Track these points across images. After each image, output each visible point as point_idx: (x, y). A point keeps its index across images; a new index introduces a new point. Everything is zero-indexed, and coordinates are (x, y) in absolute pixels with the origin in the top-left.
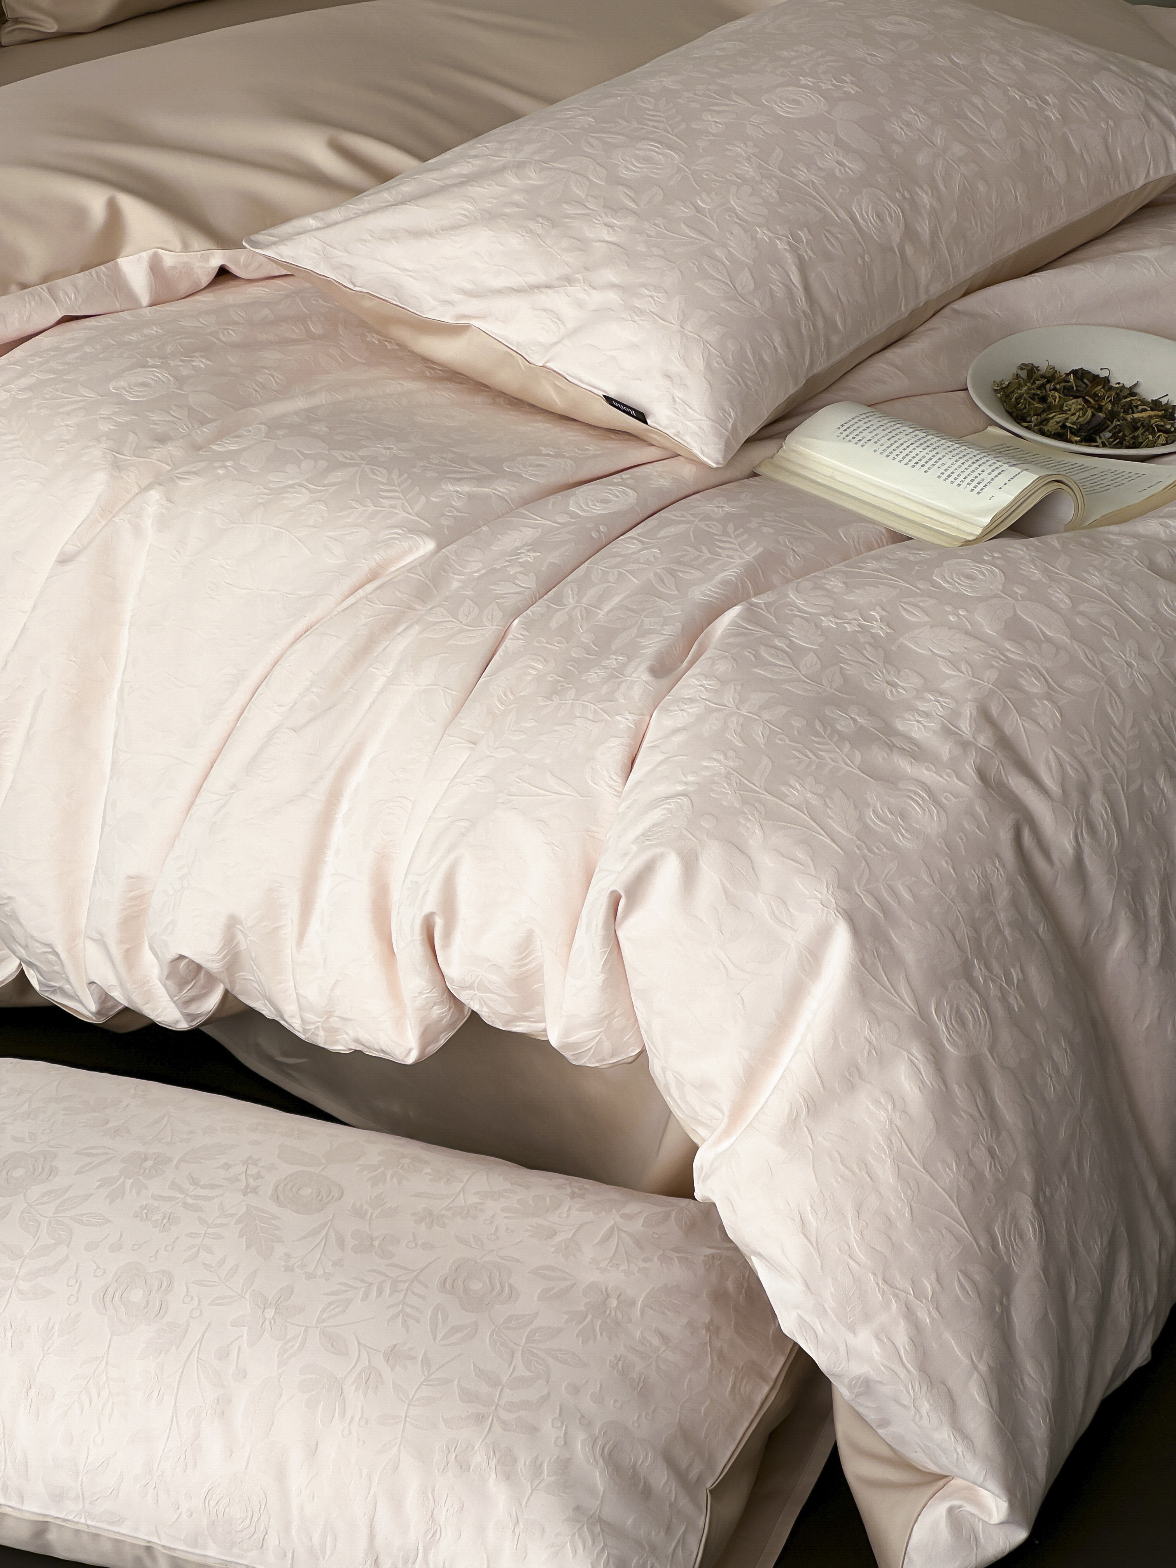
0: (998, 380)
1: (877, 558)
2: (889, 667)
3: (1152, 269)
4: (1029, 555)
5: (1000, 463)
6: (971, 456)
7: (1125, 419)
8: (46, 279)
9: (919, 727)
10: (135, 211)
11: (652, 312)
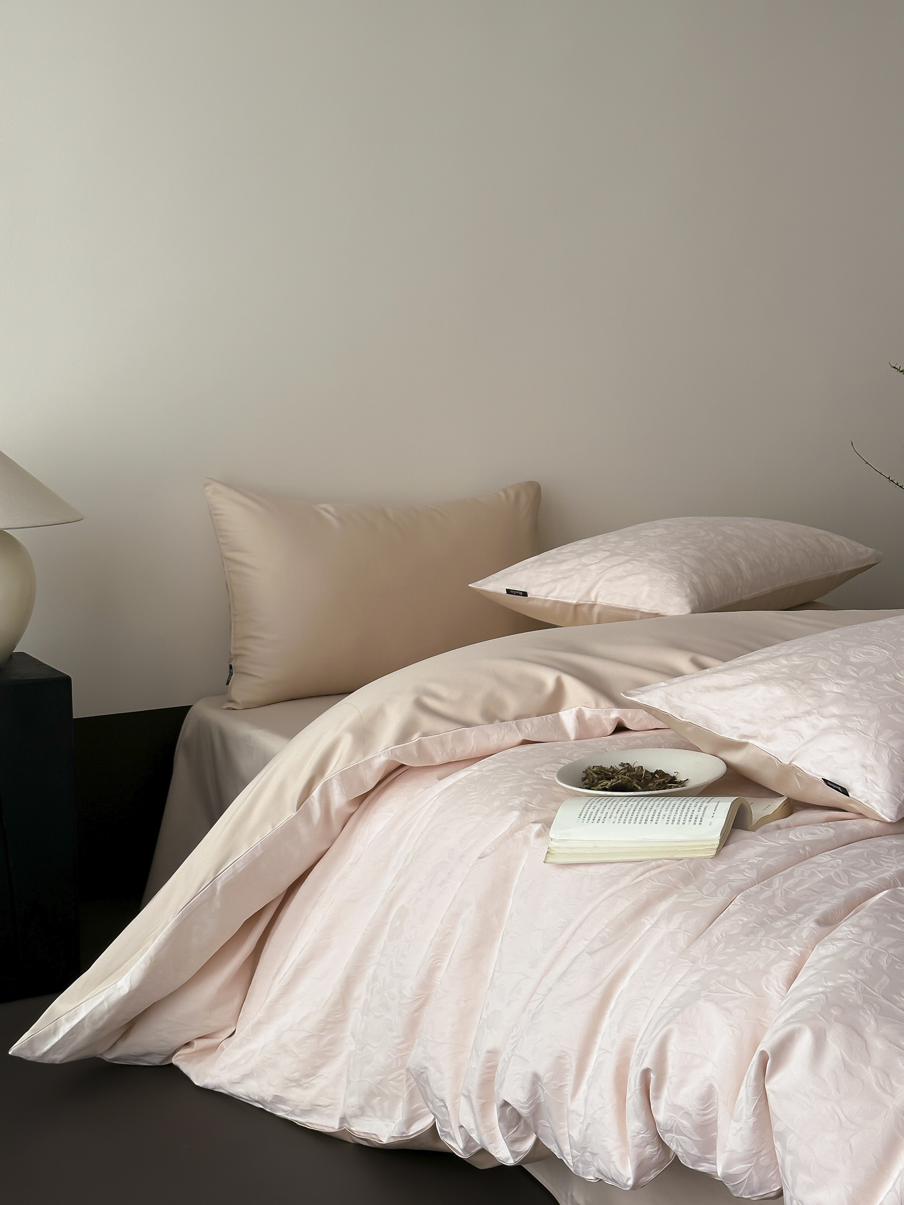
8: (517, 718)
10: (571, 685)
11: (858, 730)
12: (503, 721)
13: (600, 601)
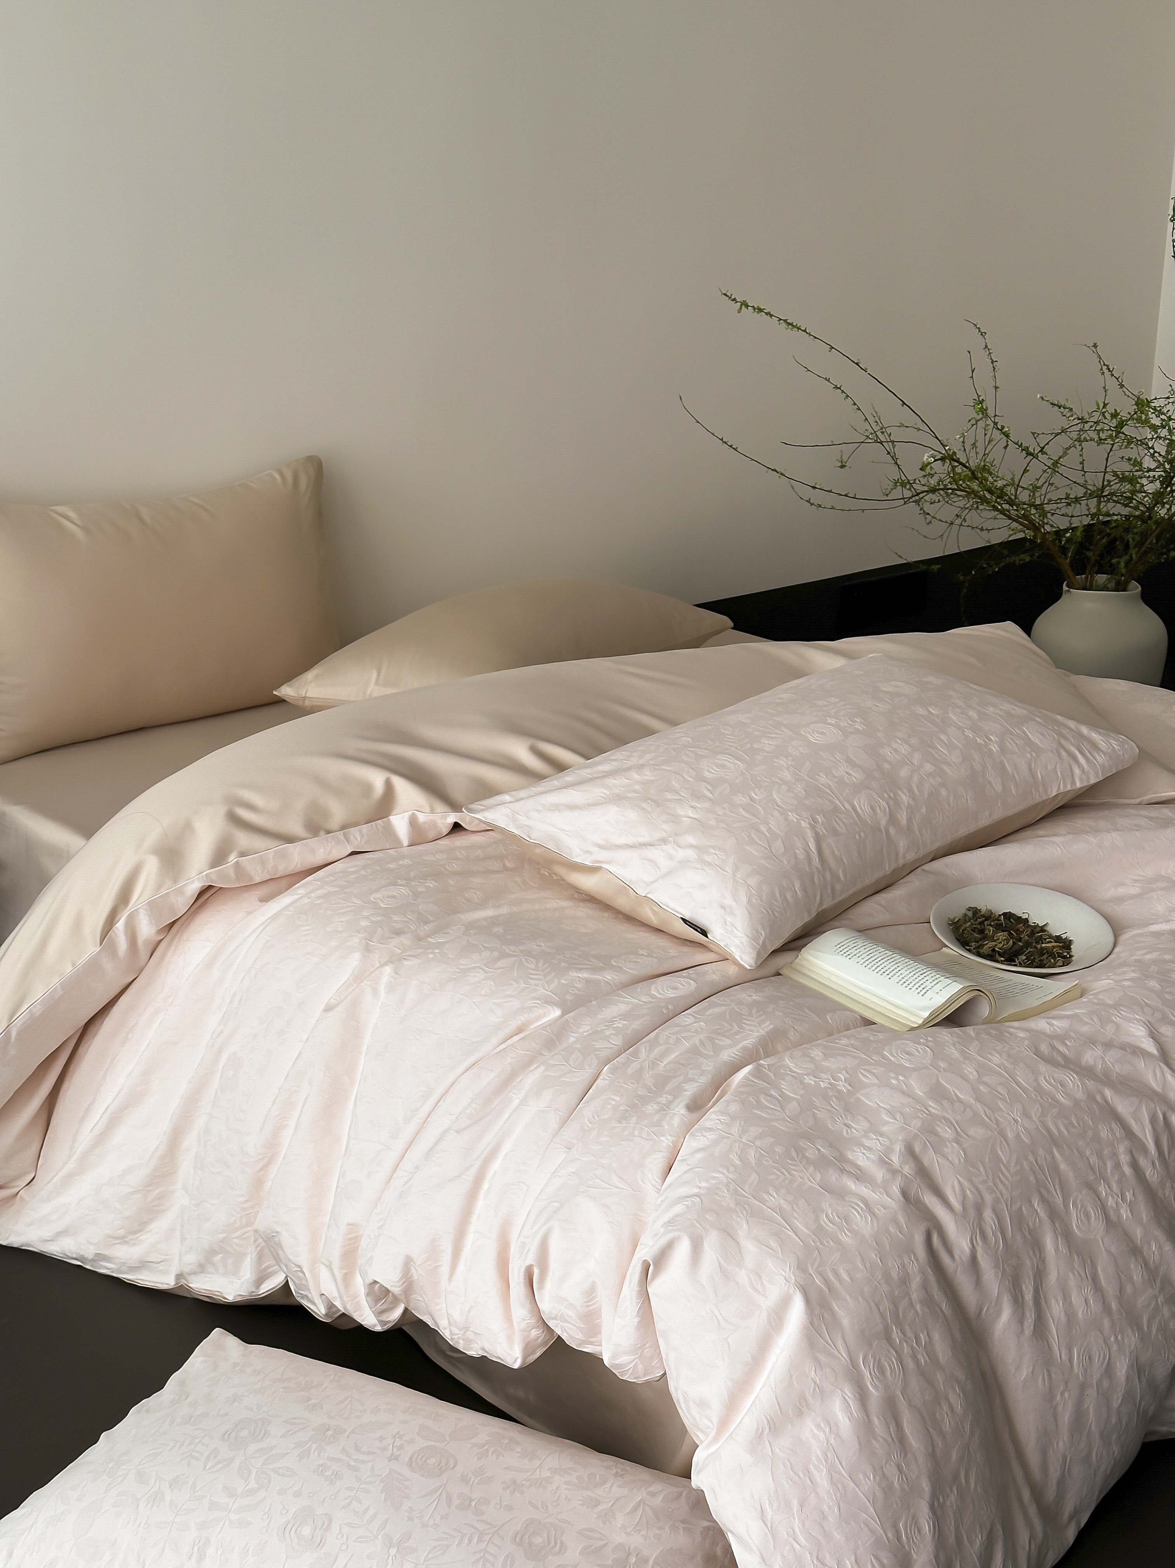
0: (952, 917)
1: (848, 1037)
2: (847, 1113)
3: (1059, 849)
4: (952, 1040)
5: (938, 976)
6: (920, 969)
7: (1037, 948)
8: (343, 827)
9: (863, 1158)
10: (403, 788)
11: (716, 864)
12: (329, 832)
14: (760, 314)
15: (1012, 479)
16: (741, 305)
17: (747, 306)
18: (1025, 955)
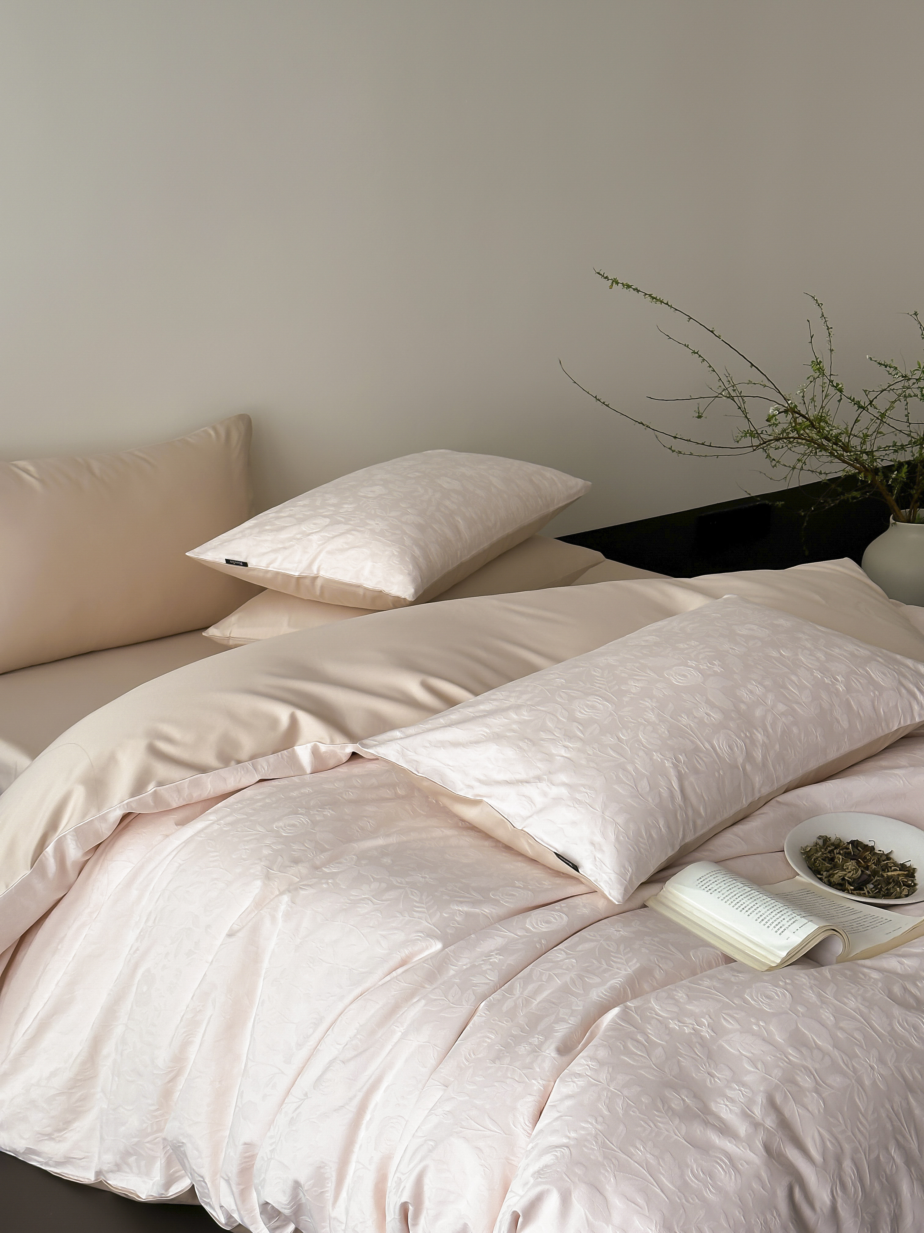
0: (803, 846)
1: (711, 978)
2: (711, 1062)
3: (901, 782)
4: (810, 983)
5: (795, 915)
6: (777, 907)
7: (883, 876)
9: (727, 1110)
10: (306, 721)
11: (586, 802)
12: (239, 762)
13: (322, 573)
14: (629, 290)
15: (845, 429)
16: (612, 282)
17: (617, 283)
18: (872, 884)
